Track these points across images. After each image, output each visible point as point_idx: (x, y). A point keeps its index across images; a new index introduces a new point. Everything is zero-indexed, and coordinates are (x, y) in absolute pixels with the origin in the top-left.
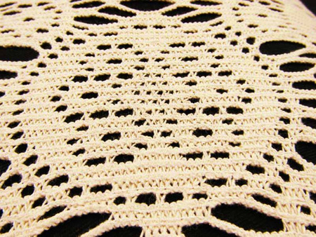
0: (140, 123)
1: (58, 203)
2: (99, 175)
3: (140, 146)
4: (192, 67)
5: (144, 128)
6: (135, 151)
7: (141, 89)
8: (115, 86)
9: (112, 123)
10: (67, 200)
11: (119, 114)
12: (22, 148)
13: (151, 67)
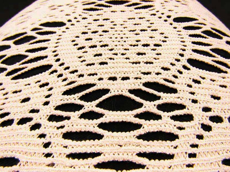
0: (111, 50)
1: (73, 80)
2: (92, 70)
3: (111, 59)
4: (138, 28)
5: (113, 52)
6: (108, 61)
7: (113, 36)
8: (100, 35)
9: (99, 50)
10: (77, 79)
11: (101, 46)
12: (58, 60)
13: (118, 28)
